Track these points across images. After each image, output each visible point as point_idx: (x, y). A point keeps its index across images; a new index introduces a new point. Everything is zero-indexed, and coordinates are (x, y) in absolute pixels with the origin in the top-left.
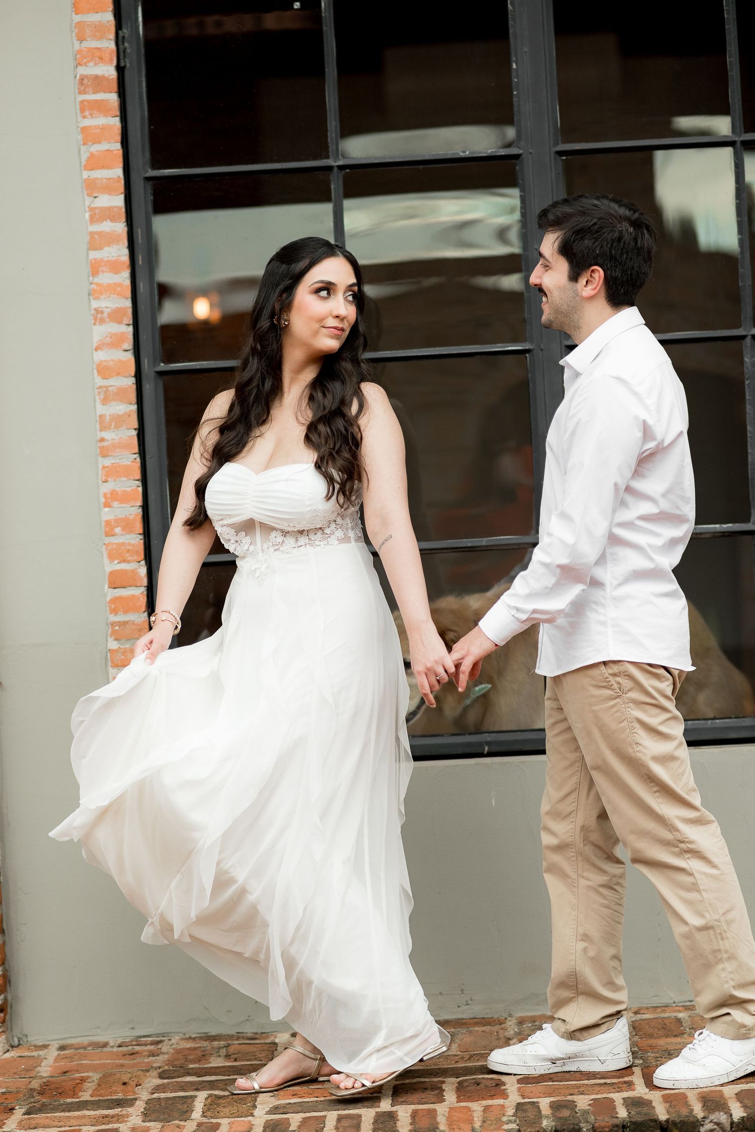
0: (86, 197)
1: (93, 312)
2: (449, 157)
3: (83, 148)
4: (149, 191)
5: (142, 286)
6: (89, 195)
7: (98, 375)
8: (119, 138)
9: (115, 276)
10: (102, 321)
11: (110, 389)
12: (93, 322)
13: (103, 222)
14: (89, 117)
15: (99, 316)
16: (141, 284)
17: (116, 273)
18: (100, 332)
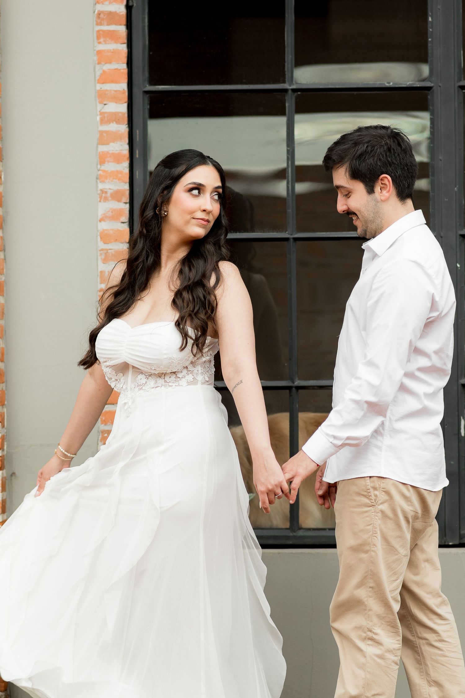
0: (98, 103)
1: (99, 192)
2: (377, 86)
3: (98, 67)
4: (147, 101)
5: (138, 174)
6: (100, 103)
7: (101, 241)
8: (125, 60)
9: (118, 165)
10: (106, 199)
11: (109, 251)
12: (99, 199)
13: (110, 123)
14: (103, 43)
15: (104, 195)
16: (137, 172)
17: (118, 163)
18: (104, 208)
